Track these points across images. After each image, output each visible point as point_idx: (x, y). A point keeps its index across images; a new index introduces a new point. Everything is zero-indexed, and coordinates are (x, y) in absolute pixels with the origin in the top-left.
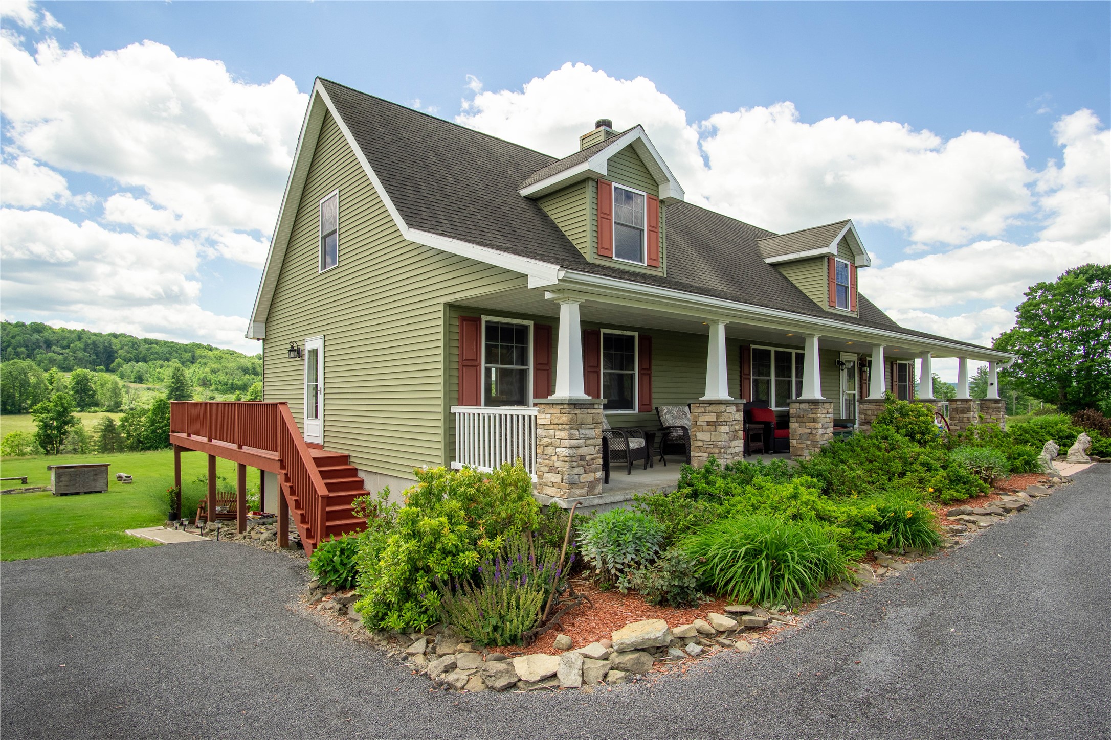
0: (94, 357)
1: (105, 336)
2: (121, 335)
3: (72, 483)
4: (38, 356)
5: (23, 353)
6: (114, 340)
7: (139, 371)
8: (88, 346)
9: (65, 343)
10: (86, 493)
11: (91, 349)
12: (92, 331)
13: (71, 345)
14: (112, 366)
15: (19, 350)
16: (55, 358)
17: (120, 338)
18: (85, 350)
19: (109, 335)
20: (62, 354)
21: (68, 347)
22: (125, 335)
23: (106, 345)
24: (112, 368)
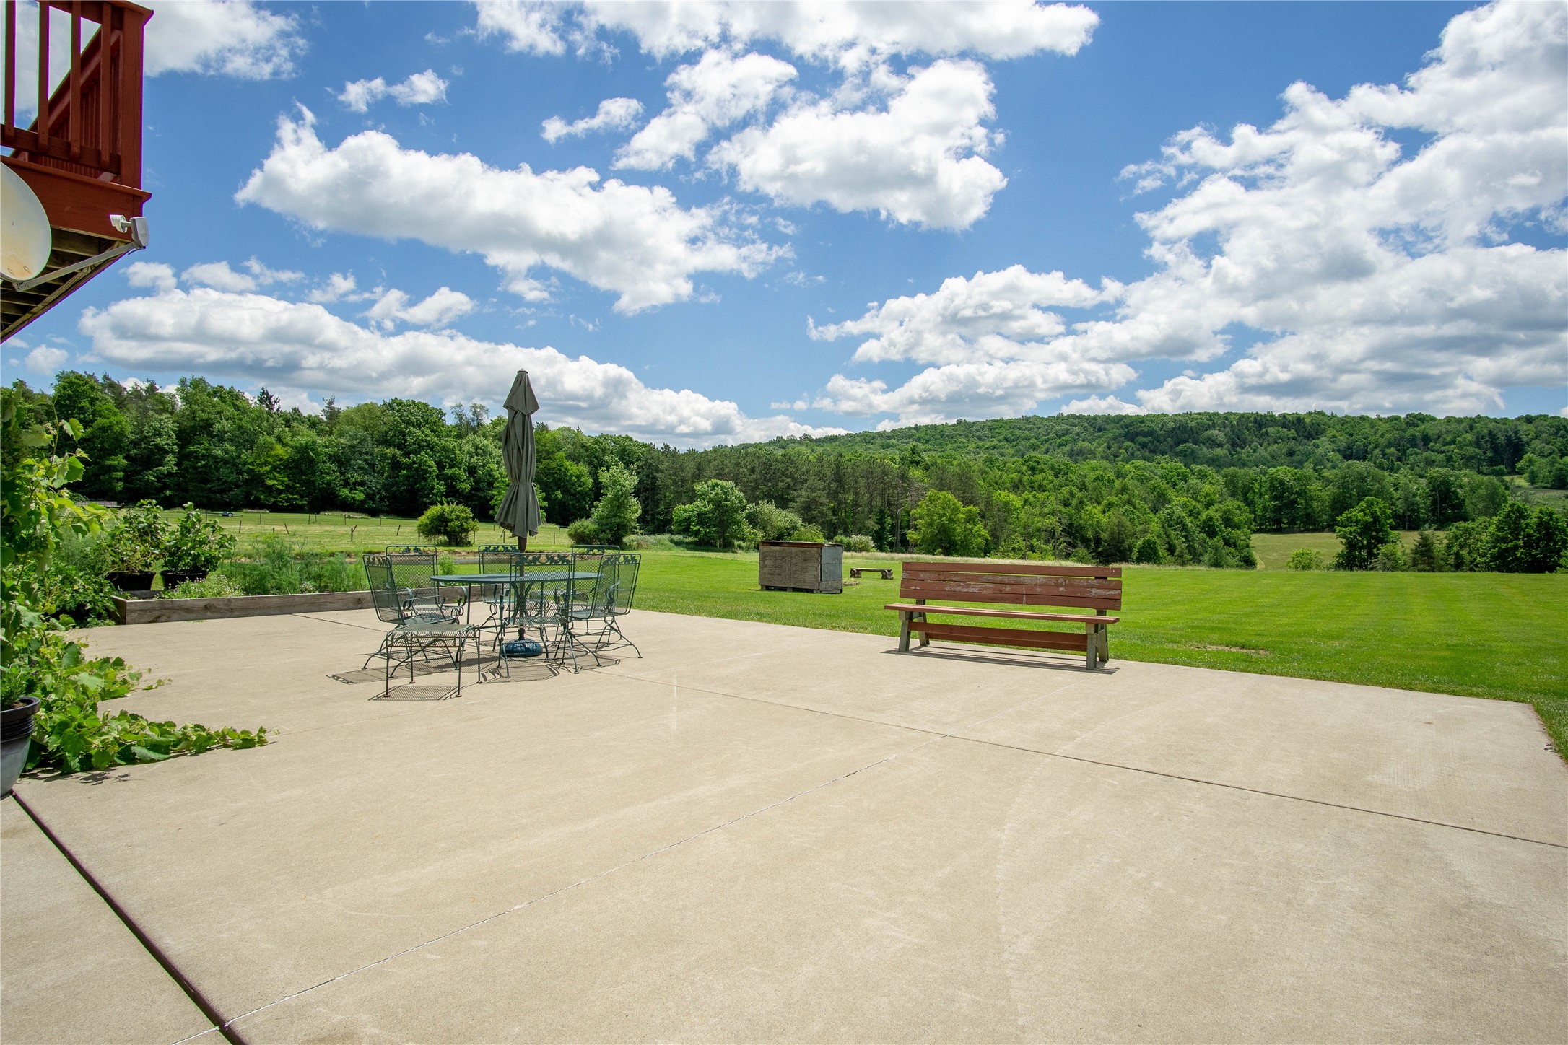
0: (1489, 454)
1: (1513, 421)
2: (1537, 417)
3: (777, 571)
4: (1411, 458)
5: (1392, 454)
6: (1525, 427)
7: (1561, 469)
8: (1483, 437)
9: (1449, 438)
10: (795, 590)
11: (1487, 441)
12: (1491, 417)
13: (1458, 439)
14: (1519, 465)
15: (1388, 451)
16: (1434, 458)
17: (1536, 423)
18: (1478, 444)
19: (1518, 419)
20: (1443, 452)
21: (1453, 442)
22: (1545, 416)
23: (1511, 433)
24: (1520, 469)
